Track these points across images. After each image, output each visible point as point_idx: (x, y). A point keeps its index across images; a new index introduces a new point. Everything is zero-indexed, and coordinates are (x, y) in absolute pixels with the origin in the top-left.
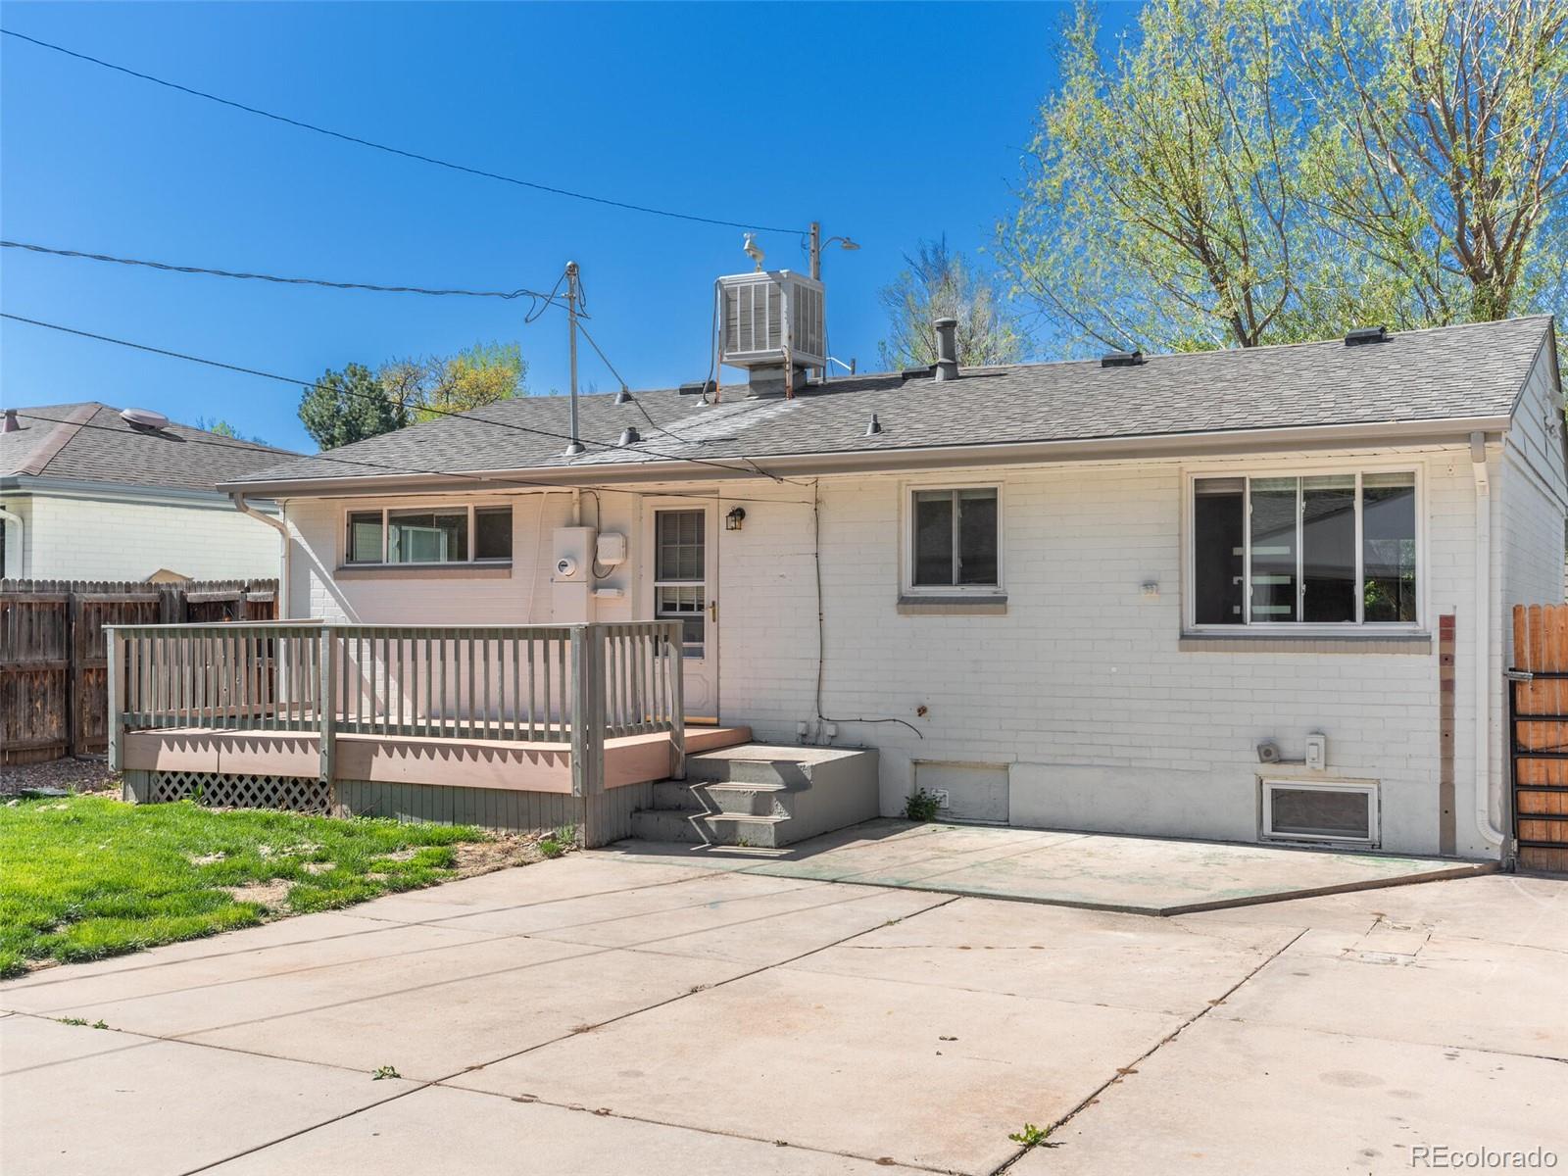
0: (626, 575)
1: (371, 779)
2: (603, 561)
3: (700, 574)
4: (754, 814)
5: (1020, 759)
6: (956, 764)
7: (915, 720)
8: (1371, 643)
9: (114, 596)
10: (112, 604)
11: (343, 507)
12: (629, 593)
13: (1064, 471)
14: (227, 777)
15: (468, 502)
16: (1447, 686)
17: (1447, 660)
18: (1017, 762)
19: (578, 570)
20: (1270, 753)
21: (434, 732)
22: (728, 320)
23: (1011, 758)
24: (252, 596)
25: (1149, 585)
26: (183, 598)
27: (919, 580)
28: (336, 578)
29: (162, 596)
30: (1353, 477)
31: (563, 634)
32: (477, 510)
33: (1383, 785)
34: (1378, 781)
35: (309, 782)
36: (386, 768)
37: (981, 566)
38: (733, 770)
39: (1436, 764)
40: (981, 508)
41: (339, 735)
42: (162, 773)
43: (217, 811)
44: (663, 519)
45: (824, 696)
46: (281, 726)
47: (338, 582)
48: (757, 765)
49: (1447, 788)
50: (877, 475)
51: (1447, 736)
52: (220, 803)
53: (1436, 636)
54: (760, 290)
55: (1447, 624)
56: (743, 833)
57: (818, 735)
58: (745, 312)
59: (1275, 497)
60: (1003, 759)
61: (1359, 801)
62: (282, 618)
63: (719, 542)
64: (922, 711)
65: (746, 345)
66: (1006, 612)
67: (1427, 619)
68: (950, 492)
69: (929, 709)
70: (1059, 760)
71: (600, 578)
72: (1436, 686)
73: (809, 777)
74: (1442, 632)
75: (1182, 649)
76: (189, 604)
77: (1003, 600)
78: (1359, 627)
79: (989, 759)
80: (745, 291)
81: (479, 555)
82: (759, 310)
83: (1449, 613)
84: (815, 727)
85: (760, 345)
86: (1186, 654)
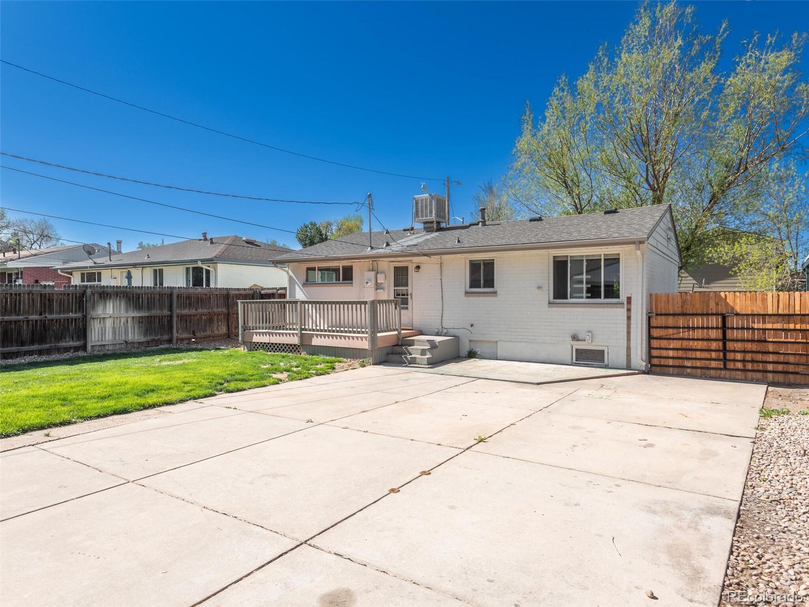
0: (386, 285)
1: (313, 344)
2: (379, 281)
3: (407, 285)
4: (421, 355)
5: (501, 339)
6: (481, 341)
7: (470, 328)
8: (606, 305)
9: (241, 292)
10: (240, 295)
11: (305, 266)
12: (386, 291)
13: (514, 254)
14: (272, 344)
15: (340, 264)
16: (629, 318)
17: (629, 310)
18: (500, 341)
19: (371, 284)
20: (575, 338)
21: (329, 331)
22: (417, 209)
23: (499, 340)
24: (279, 292)
25: (539, 288)
26: (260, 292)
27: (471, 287)
28: (303, 287)
29: (254, 292)
30: (601, 255)
31: (365, 303)
32: (343, 267)
33: (609, 348)
34: (608, 346)
35: (295, 345)
36: (316, 342)
37: (490, 283)
38: (415, 343)
39: (625, 342)
40: (489, 266)
41: (303, 332)
42: (254, 343)
43: (269, 353)
44: (396, 269)
45: (443, 321)
46: (287, 329)
48: (423, 341)
49: (629, 348)
50: (459, 256)
51: (629, 333)
52: (270, 351)
53: (626, 303)
54: (426, 200)
55: (629, 300)
56: (418, 361)
57: (441, 332)
58: (422, 206)
59: (577, 262)
60: (496, 340)
61: (602, 352)
62: (288, 299)
63: (413, 275)
64: (472, 325)
65: (422, 216)
66: (496, 296)
67: (623, 298)
68: (480, 260)
69: (474, 324)
70: (512, 340)
71: (378, 286)
72: (626, 318)
73: (438, 345)
74: (627, 302)
75: (549, 307)
76: (262, 295)
77: (496, 293)
78: (602, 300)
79: (492, 339)
81: (343, 280)
82: (426, 206)
83: (630, 296)
84: (440, 330)
85: (426, 216)
86: (550, 309)
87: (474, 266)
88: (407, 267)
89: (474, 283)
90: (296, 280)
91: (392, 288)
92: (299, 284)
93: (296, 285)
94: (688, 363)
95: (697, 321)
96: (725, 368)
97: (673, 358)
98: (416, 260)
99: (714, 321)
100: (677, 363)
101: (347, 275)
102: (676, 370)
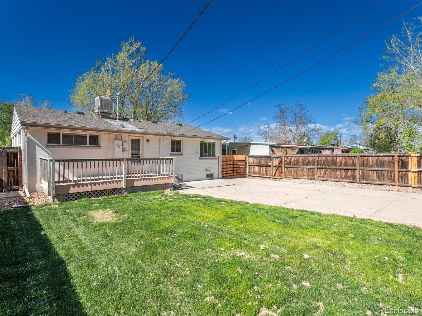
0: (127, 149)
1: (134, 186)
2: (124, 147)
3: (139, 149)
8: (212, 159)
11: (46, 131)
12: (127, 152)
16: (218, 162)
17: (218, 160)
18: (184, 174)
20: (207, 170)
25: (196, 152)
27: (172, 151)
30: (211, 142)
32: (89, 135)
34: (214, 172)
36: (136, 184)
37: (179, 150)
40: (179, 143)
41: (126, 179)
42: (69, 194)
44: (132, 140)
47: (47, 148)
49: (218, 172)
51: (218, 167)
53: (217, 158)
54: (108, 100)
55: (218, 156)
56: (182, 186)
58: (105, 103)
59: (205, 144)
60: (182, 174)
61: (212, 174)
63: (143, 144)
65: (105, 109)
66: (182, 156)
68: (175, 140)
70: (188, 173)
71: (124, 150)
77: (182, 154)
78: (212, 157)
80: (105, 100)
81: (89, 144)
82: (108, 104)
86: (199, 160)
87: (173, 142)
88: (139, 140)
89: (173, 150)
90: (37, 142)
91: (130, 151)
92: (41, 145)
93: (37, 146)
94: (228, 175)
95: (229, 163)
96: (234, 175)
97: (226, 174)
98: (146, 137)
99: (232, 163)
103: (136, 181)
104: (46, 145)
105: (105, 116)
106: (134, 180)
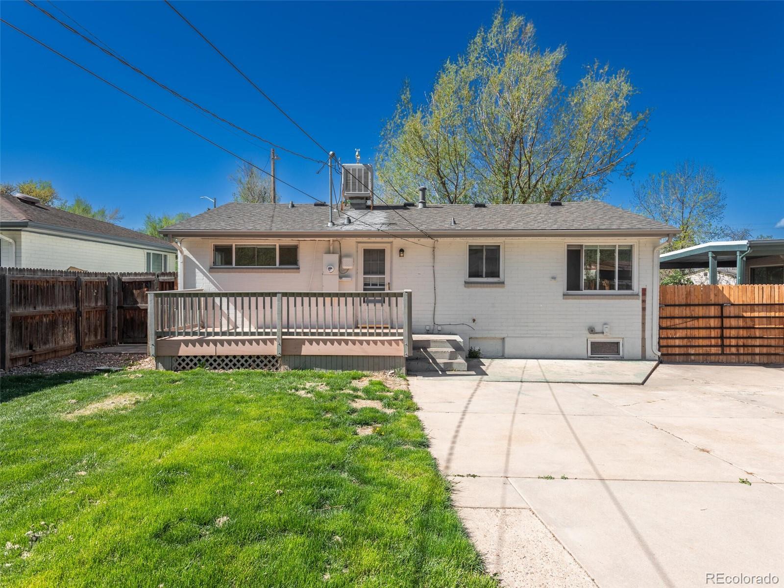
0: (353, 273)
1: (302, 354)
2: (344, 267)
3: (383, 273)
4: (450, 359)
5: (509, 336)
6: (485, 338)
7: (472, 324)
8: (623, 297)
9: (93, 278)
10: (91, 282)
11: (213, 242)
12: (354, 279)
13: (525, 240)
15: (277, 243)
16: (644, 309)
17: (644, 301)
18: (507, 337)
19: (335, 270)
20: (592, 331)
23: (506, 335)
24: (161, 278)
25: (554, 278)
26: (119, 280)
27: (470, 276)
28: (210, 272)
29: (109, 279)
30: (615, 246)
32: (280, 246)
33: (625, 339)
34: (623, 338)
36: (307, 350)
37: (494, 273)
39: (640, 333)
40: (494, 254)
41: (284, 337)
42: (180, 357)
43: (216, 371)
44: (367, 252)
45: (436, 316)
47: (211, 274)
49: (644, 339)
51: (644, 324)
53: (641, 294)
54: (360, 170)
55: (644, 290)
57: (433, 330)
59: (591, 252)
60: (503, 336)
61: (617, 344)
62: (180, 288)
63: (392, 262)
64: (474, 320)
65: (354, 190)
66: (504, 287)
67: (637, 289)
68: (483, 246)
69: (476, 319)
70: (522, 336)
71: (343, 274)
72: (641, 309)
73: (462, 345)
74: (642, 293)
75: (563, 299)
76: (123, 282)
77: (503, 283)
78: (616, 291)
79: (497, 336)
80: (354, 170)
81: (282, 264)
83: (645, 287)
84: (432, 327)
85: (360, 190)
86: (565, 301)
87: (475, 252)
88: (382, 251)
89: (474, 273)
90: (197, 262)
91: (361, 277)
92: (202, 268)
93: (197, 270)
94: (691, 351)
95: (700, 311)
96: (723, 354)
97: (679, 346)
98: (398, 243)
99: (713, 311)
100: (682, 351)
101: (290, 257)
102: (682, 358)
103: (307, 343)
104: (211, 268)
105: (358, 204)
106: (303, 342)
